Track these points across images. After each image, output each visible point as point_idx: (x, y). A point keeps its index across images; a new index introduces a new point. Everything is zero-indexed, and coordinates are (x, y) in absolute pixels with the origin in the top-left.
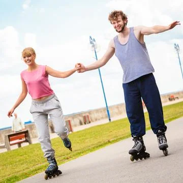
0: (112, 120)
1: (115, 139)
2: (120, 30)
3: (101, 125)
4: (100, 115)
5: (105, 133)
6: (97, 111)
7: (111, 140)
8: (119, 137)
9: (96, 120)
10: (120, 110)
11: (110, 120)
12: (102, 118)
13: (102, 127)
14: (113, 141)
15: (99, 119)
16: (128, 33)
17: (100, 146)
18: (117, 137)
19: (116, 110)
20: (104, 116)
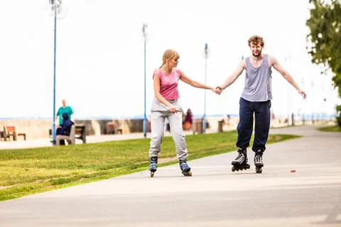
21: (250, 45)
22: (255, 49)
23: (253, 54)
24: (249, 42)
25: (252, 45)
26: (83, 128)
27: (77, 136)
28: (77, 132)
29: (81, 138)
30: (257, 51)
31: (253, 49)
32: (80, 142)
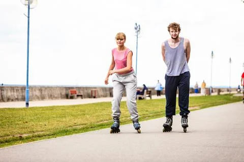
0: (30, 106)
1: (31, 135)
2: (175, 37)
3: (13, 109)
4: (15, 94)
5: (16, 122)
6: (13, 88)
7: (24, 136)
8: (36, 134)
9: (8, 100)
10: (43, 93)
11: (27, 104)
12: (17, 99)
13: (14, 112)
14: (27, 138)
15: (12, 100)
16: (178, 41)
17: (6, 142)
18: (33, 132)
19: (37, 93)
20: (20, 97)
21: (169, 31)
22: (174, 33)
23: (172, 38)
24: (169, 28)
25: (171, 31)
26: (150, 91)
27: (147, 95)
28: (147, 94)
29: (149, 96)
30: (175, 35)
31: (171, 33)
32: (149, 98)
